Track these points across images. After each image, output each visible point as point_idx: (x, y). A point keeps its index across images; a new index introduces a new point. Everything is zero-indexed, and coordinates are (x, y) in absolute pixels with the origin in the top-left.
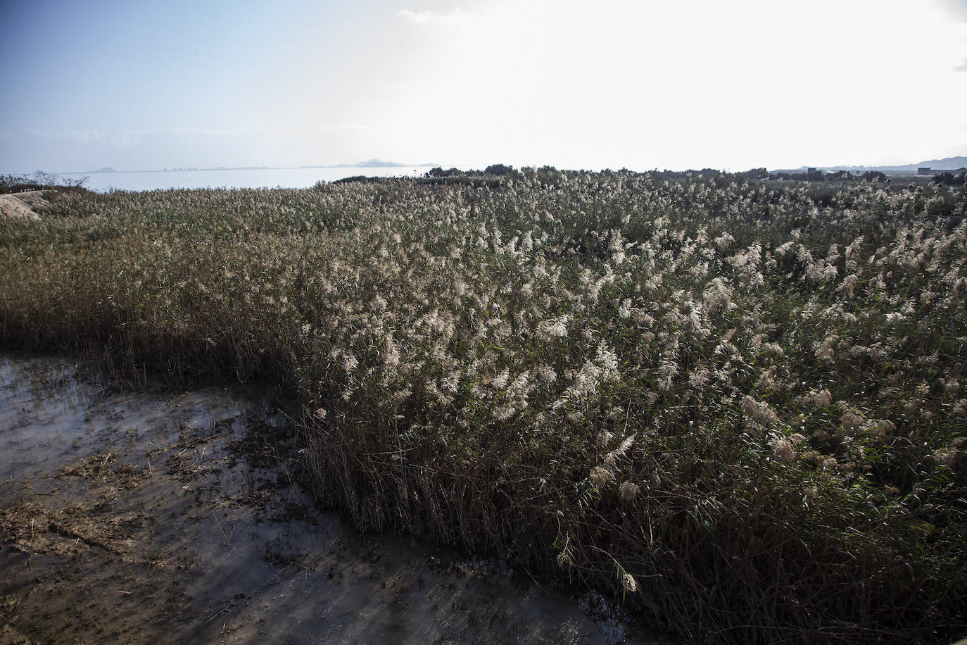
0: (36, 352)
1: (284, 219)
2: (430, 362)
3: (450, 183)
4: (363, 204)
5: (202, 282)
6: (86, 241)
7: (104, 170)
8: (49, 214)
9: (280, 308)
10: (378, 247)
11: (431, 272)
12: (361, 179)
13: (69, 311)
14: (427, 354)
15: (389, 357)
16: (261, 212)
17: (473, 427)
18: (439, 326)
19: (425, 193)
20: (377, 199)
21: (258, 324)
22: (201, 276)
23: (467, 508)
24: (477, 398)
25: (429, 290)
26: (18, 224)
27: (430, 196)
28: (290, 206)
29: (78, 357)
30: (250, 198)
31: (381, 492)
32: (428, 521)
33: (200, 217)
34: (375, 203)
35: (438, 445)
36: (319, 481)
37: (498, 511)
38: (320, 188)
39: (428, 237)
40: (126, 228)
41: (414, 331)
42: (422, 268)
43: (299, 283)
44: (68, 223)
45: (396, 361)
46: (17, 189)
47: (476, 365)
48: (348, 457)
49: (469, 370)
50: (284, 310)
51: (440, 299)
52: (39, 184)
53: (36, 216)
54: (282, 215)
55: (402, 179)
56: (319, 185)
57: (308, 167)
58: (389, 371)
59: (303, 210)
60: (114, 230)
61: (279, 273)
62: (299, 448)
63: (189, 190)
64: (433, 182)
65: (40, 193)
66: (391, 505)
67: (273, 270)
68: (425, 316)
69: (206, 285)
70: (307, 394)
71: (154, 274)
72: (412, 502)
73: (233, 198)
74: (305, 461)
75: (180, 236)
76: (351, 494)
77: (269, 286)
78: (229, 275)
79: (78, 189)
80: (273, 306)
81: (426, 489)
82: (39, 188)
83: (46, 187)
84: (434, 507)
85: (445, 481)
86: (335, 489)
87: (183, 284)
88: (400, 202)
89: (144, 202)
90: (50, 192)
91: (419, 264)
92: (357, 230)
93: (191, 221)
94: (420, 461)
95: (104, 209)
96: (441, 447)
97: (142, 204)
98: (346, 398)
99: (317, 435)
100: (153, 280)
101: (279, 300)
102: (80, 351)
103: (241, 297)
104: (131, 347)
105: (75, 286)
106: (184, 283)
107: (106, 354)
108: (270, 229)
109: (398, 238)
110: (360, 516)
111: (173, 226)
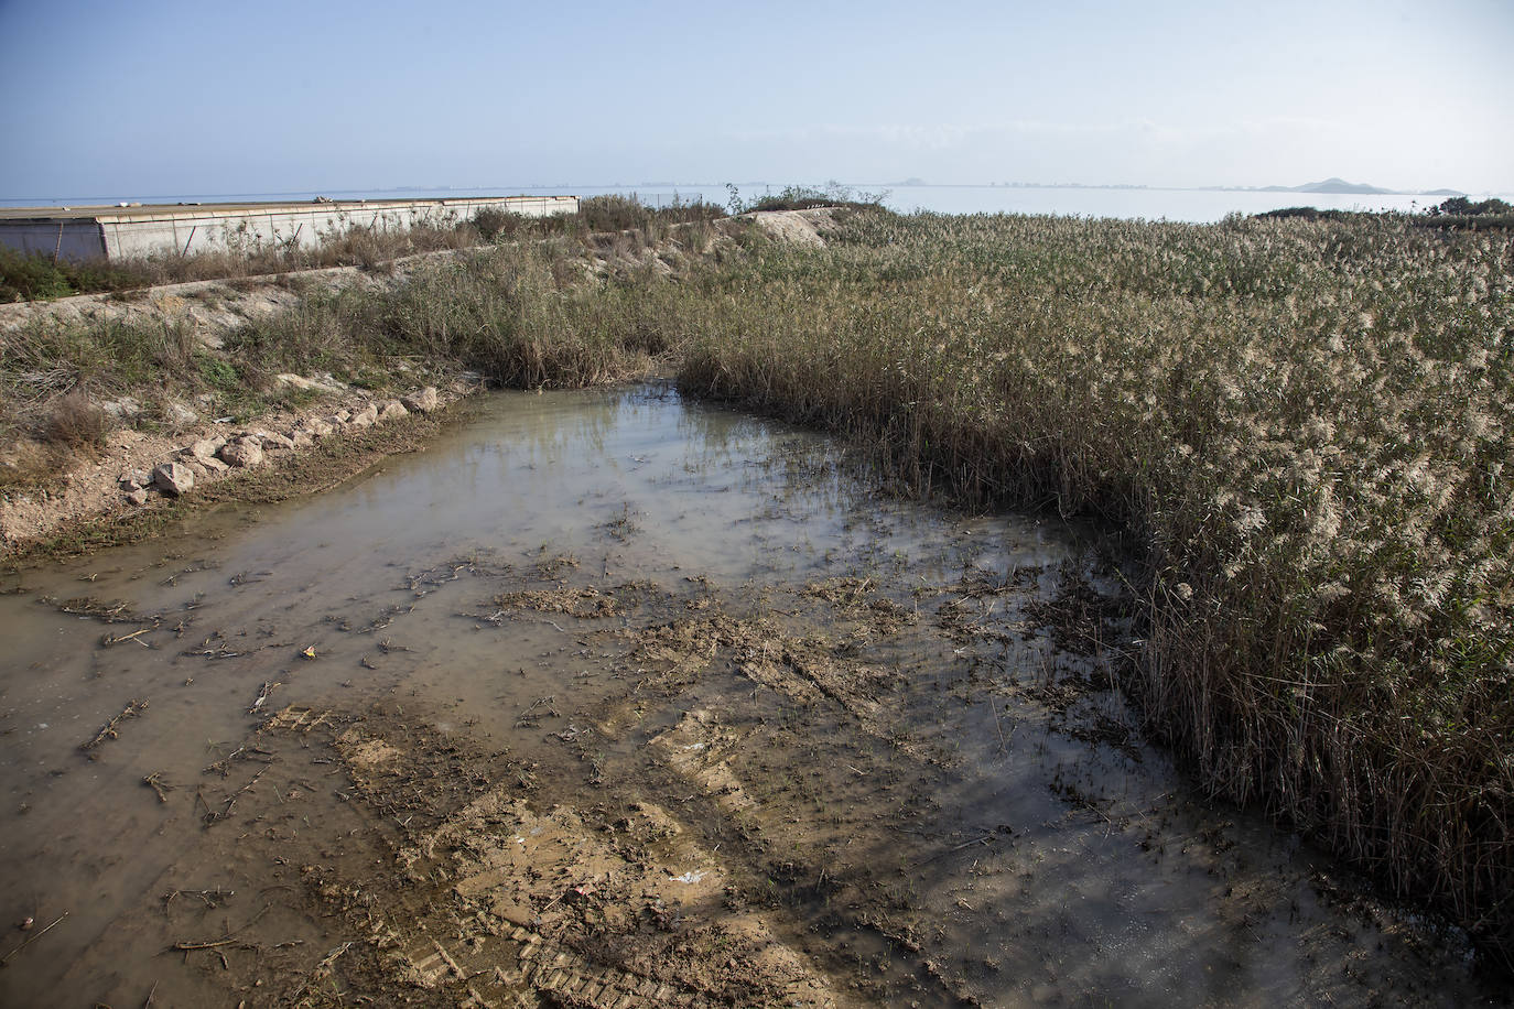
0: (798, 425)
1: (1168, 272)
2: (1393, 546)
3: (1484, 227)
4: (1304, 256)
5: (1029, 355)
6: (879, 280)
7: (909, 183)
8: (836, 240)
9: (1143, 412)
10: (1326, 331)
11: (1423, 387)
12: (1307, 213)
13: (846, 375)
14: (1389, 530)
15: (1319, 523)
16: (1131, 257)
17: (1455, 677)
18: (1425, 485)
19: (1427, 243)
20: (1332, 248)
21: (1102, 432)
22: (1028, 348)
23: (1410, 815)
24: (1477, 627)
25: (1410, 420)
26: (799, 254)
27: (1435, 249)
28: (1177, 251)
29: (847, 440)
30: (1115, 234)
31: (1256, 741)
32: (1329, 815)
33: (1036, 258)
34: (1326, 256)
35: (1379, 691)
36: (1155, 695)
37: (1474, 838)
38: (1233, 225)
39: (1423, 322)
40: (931, 268)
41: (1374, 486)
42: (1404, 378)
43: (1179, 377)
44: (858, 254)
45: (1332, 531)
46: (805, 204)
47: (1489, 568)
48: (1213, 670)
49: (1472, 572)
50: (1147, 416)
51: (1430, 438)
52: (829, 199)
53: (821, 243)
54: (1163, 264)
55: (1385, 216)
56: (1231, 220)
57: (1214, 189)
58: (1316, 546)
59: (1199, 259)
60: (914, 268)
61: (1150, 356)
62: (1133, 634)
63: (1024, 217)
64: (1446, 224)
65: (829, 211)
66: (1268, 767)
67: (1140, 350)
68: (1398, 463)
69: (1035, 362)
70: (1162, 555)
71: (962, 337)
72: (1305, 774)
73: (1088, 232)
74: (1139, 658)
75: (1004, 284)
76: (1204, 733)
77: (1130, 375)
78: (1073, 350)
79: (875, 208)
80: (1131, 407)
81: (1339, 759)
82: (829, 204)
83: (838, 204)
84: (1347, 794)
85: (1376, 755)
86: (1179, 715)
87: (1001, 356)
88: (1374, 257)
89: (960, 231)
90: (841, 210)
91: (1400, 371)
92: (1291, 301)
93: (1022, 263)
94: (1337, 709)
95: (905, 238)
96: (1382, 696)
97: (957, 234)
98: (1231, 574)
99: (1168, 624)
100: (961, 345)
101: (1141, 399)
102: (851, 432)
103: (1085, 388)
104: (917, 437)
105: (859, 342)
106: (1005, 355)
107: (884, 442)
108: (1143, 285)
109: (1367, 320)
110: (1213, 770)
111: (996, 268)
